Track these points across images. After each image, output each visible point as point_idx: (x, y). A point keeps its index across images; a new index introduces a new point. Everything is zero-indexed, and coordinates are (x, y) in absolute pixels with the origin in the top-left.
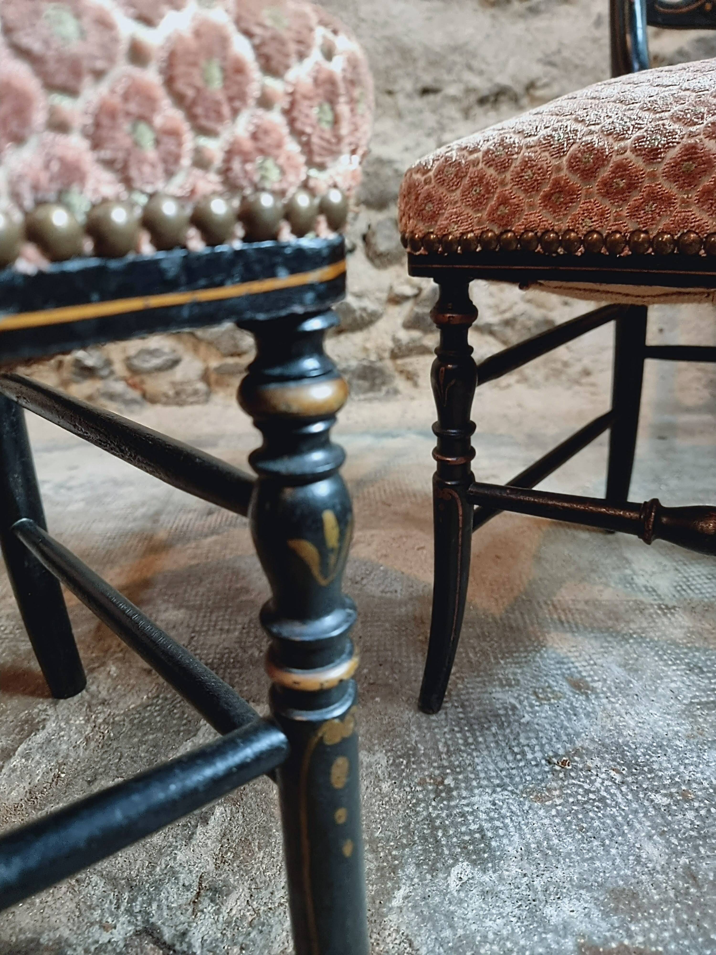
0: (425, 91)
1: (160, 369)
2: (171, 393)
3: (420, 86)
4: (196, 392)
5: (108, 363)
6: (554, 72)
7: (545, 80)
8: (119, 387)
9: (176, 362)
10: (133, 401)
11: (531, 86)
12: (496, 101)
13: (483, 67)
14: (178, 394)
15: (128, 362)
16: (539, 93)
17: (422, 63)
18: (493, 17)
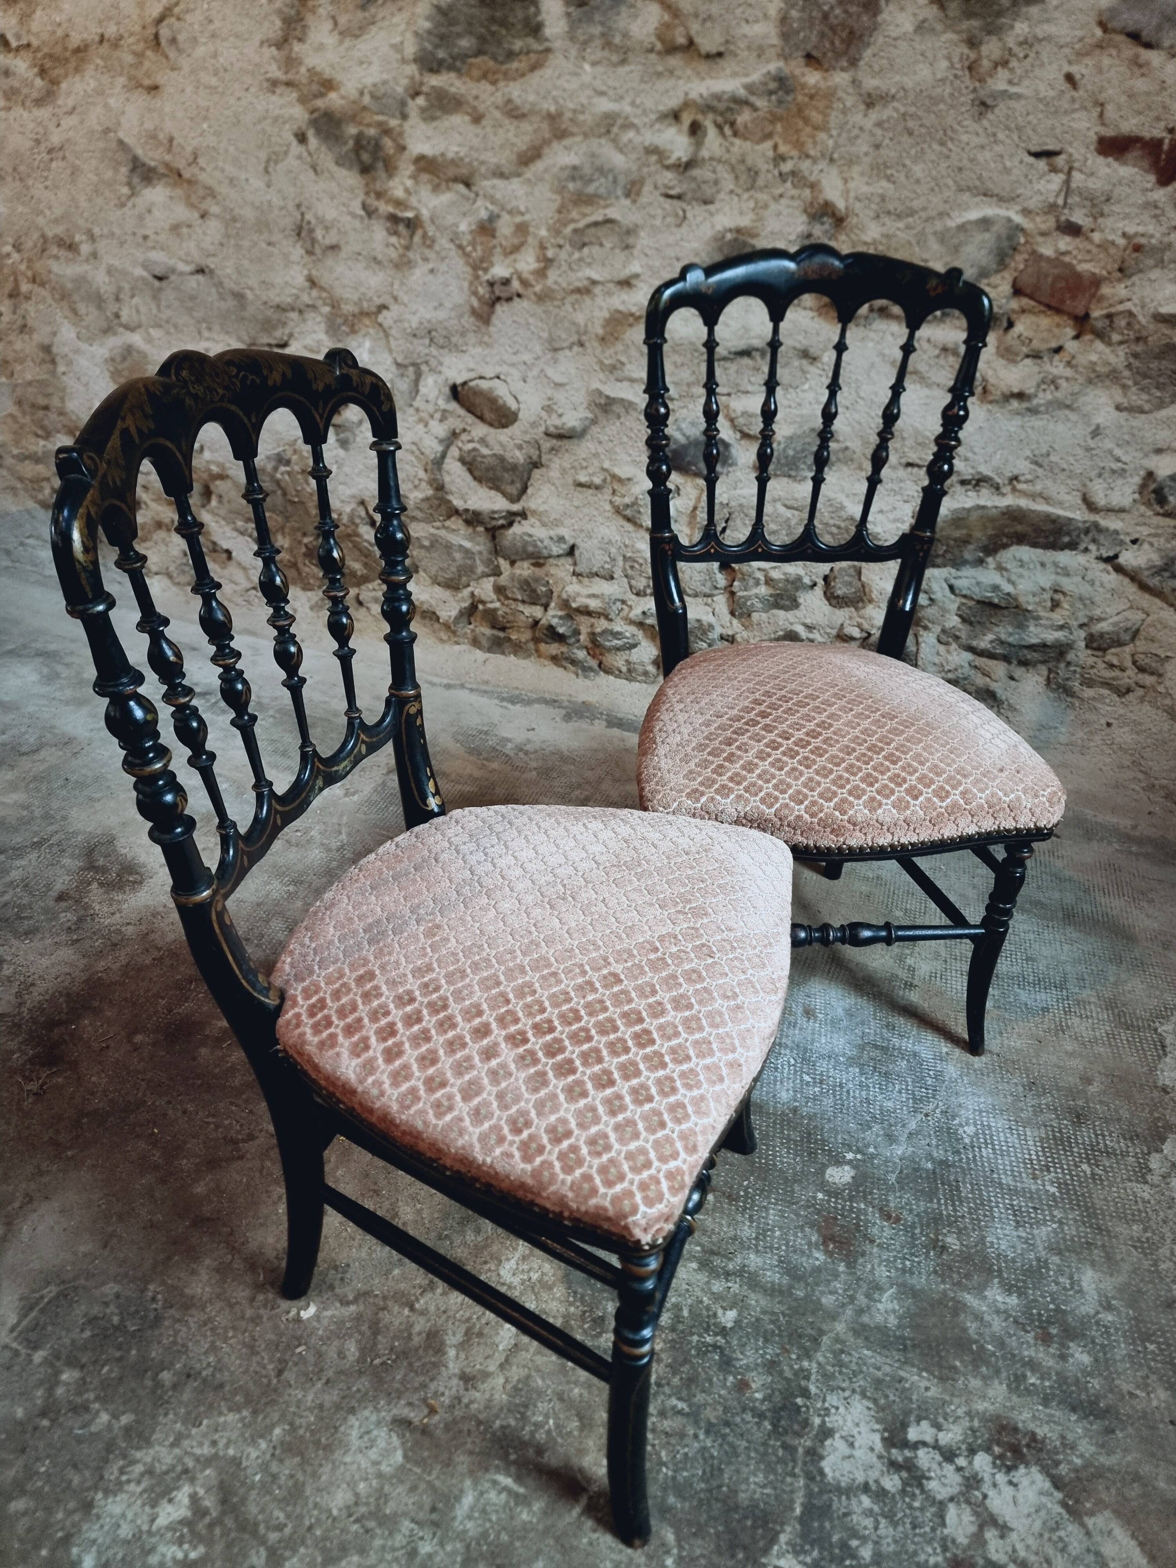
0: (909, 465)
1: (618, 649)
2: (624, 669)
3: (904, 461)
4: (646, 673)
5: (577, 633)
6: (1040, 471)
7: (1029, 477)
8: (581, 654)
9: (634, 646)
10: (591, 669)
11: (1015, 478)
12: (977, 485)
13: (970, 455)
14: (629, 671)
15: (593, 636)
16: (1020, 486)
17: (910, 442)
18: (989, 411)
